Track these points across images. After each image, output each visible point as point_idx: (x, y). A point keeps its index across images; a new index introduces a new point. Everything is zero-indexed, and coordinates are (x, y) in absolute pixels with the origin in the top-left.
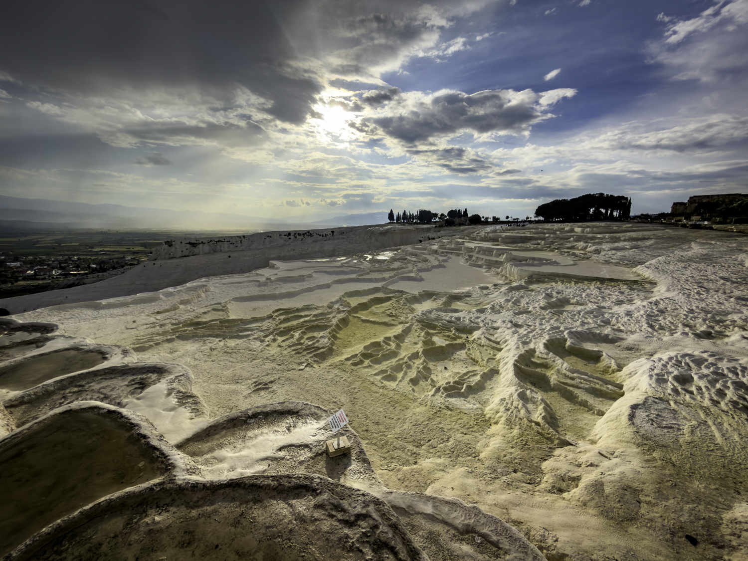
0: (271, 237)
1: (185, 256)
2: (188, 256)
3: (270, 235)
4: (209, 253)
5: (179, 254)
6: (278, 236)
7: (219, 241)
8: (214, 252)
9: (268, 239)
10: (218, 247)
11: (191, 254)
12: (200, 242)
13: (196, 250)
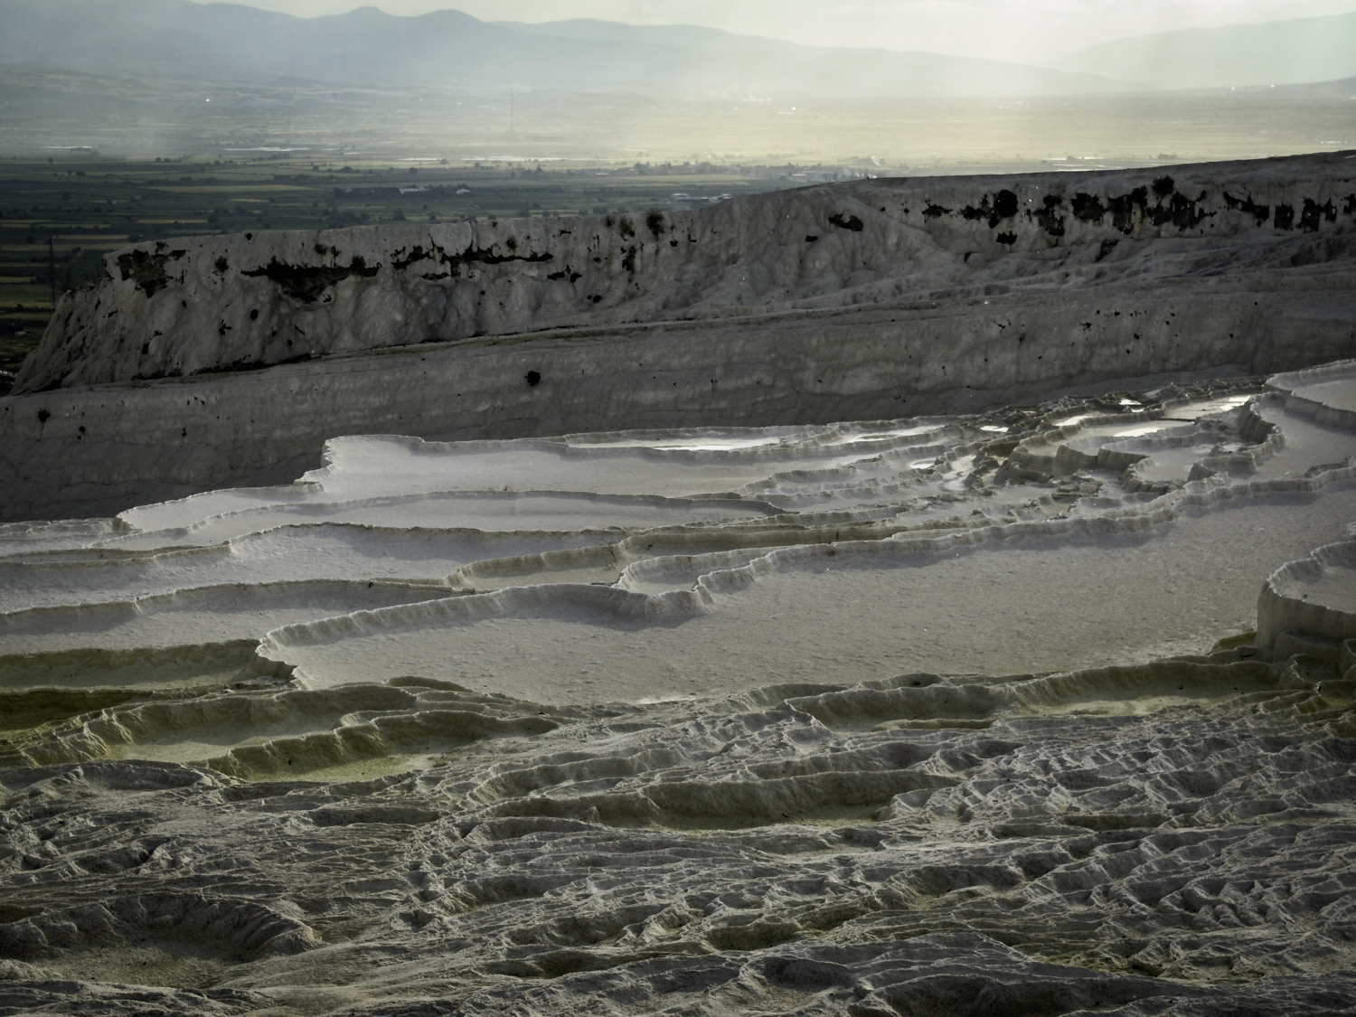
0: (856, 225)
1: (240, 366)
2: (259, 365)
3: (853, 207)
4: (397, 346)
5: (201, 347)
6: (917, 217)
7: (470, 256)
8: (433, 336)
9: (836, 240)
10: (465, 299)
11: (277, 347)
12: (344, 261)
13: (313, 322)
